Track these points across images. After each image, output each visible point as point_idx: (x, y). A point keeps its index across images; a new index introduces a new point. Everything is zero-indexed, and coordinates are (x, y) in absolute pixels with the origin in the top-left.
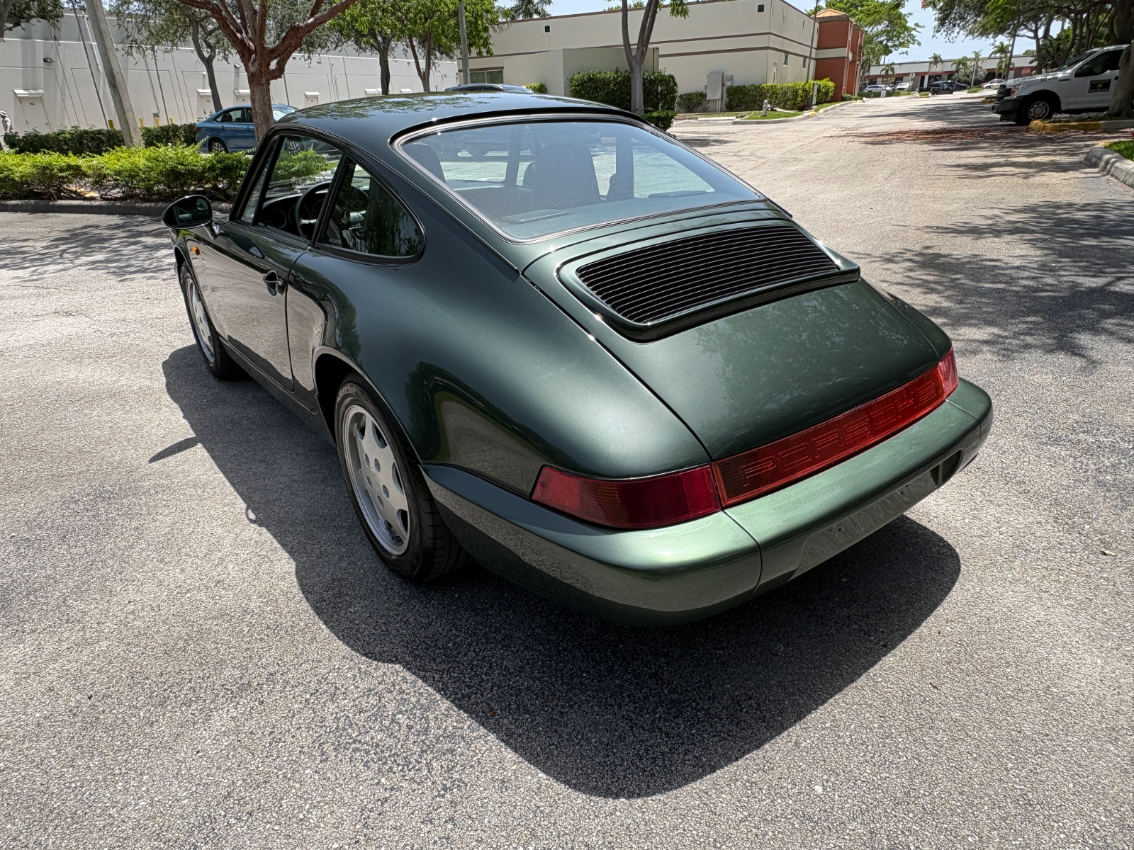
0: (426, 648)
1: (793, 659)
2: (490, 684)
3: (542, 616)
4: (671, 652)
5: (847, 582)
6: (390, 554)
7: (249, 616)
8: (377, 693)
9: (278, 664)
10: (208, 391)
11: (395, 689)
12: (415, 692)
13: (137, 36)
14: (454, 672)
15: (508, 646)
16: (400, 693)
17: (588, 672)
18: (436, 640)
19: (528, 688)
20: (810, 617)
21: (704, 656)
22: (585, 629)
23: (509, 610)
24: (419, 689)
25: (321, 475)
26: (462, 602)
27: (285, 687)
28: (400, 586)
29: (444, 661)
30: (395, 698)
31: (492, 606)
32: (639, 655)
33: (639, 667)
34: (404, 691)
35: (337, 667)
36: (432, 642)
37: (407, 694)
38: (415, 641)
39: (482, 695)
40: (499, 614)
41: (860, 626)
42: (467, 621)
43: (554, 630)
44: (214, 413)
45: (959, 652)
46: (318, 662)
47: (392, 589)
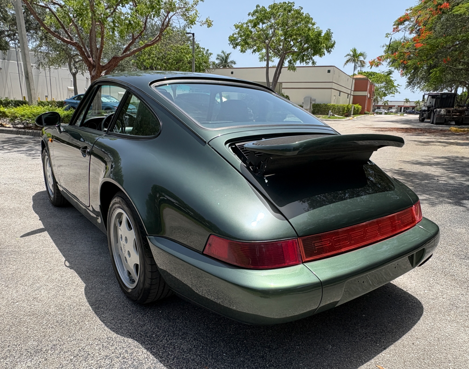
0: (140, 337)
1: (336, 353)
2: (173, 357)
3: (204, 324)
4: (271, 346)
5: (365, 317)
6: (128, 289)
7: (48, 316)
8: (110, 358)
9: (59, 341)
10: (48, 211)
11: (120, 356)
12: (131, 358)
13: (42, 61)
14: (154, 349)
15: (185, 338)
16: (123, 359)
17: (226, 353)
18: (147, 333)
19: (193, 360)
20: (345, 332)
21: (289, 349)
22: (226, 332)
23: (187, 320)
24: (134, 357)
25: (98, 251)
26: (163, 315)
27: (61, 352)
28: (131, 306)
29: (149, 344)
30: (120, 361)
31: (178, 318)
32: (254, 346)
33: (254, 352)
34: (125, 358)
35: (91, 343)
36: (144, 334)
37: (127, 359)
38: (135, 333)
39: (168, 362)
40: (182, 322)
41: (372, 338)
42: (164, 324)
43: (210, 331)
44: (49, 221)
45: (424, 354)
46: (81, 340)
47: (127, 307)
